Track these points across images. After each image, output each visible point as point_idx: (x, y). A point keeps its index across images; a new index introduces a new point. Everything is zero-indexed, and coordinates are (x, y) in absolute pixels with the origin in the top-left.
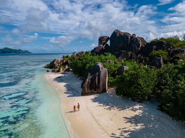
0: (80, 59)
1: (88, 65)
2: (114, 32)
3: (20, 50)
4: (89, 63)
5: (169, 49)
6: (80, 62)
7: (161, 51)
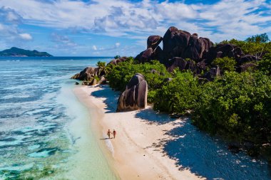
0: (117, 69)
1: (127, 76)
2: (169, 30)
3: (35, 51)
4: (128, 74)
5: (239, 56)
6: (118, 72)
7: (226, 58)
